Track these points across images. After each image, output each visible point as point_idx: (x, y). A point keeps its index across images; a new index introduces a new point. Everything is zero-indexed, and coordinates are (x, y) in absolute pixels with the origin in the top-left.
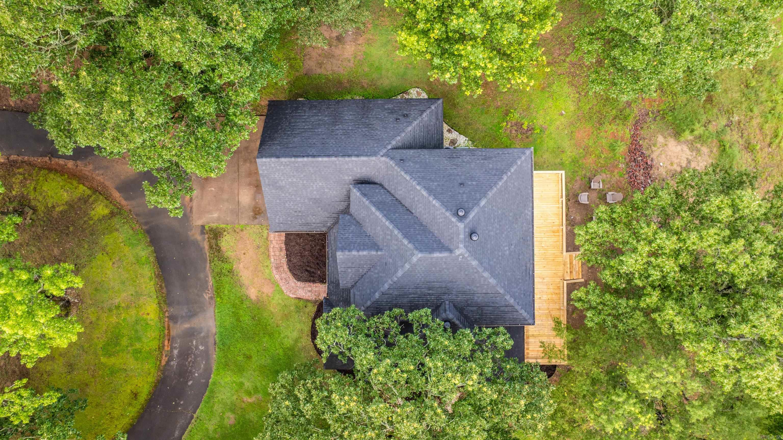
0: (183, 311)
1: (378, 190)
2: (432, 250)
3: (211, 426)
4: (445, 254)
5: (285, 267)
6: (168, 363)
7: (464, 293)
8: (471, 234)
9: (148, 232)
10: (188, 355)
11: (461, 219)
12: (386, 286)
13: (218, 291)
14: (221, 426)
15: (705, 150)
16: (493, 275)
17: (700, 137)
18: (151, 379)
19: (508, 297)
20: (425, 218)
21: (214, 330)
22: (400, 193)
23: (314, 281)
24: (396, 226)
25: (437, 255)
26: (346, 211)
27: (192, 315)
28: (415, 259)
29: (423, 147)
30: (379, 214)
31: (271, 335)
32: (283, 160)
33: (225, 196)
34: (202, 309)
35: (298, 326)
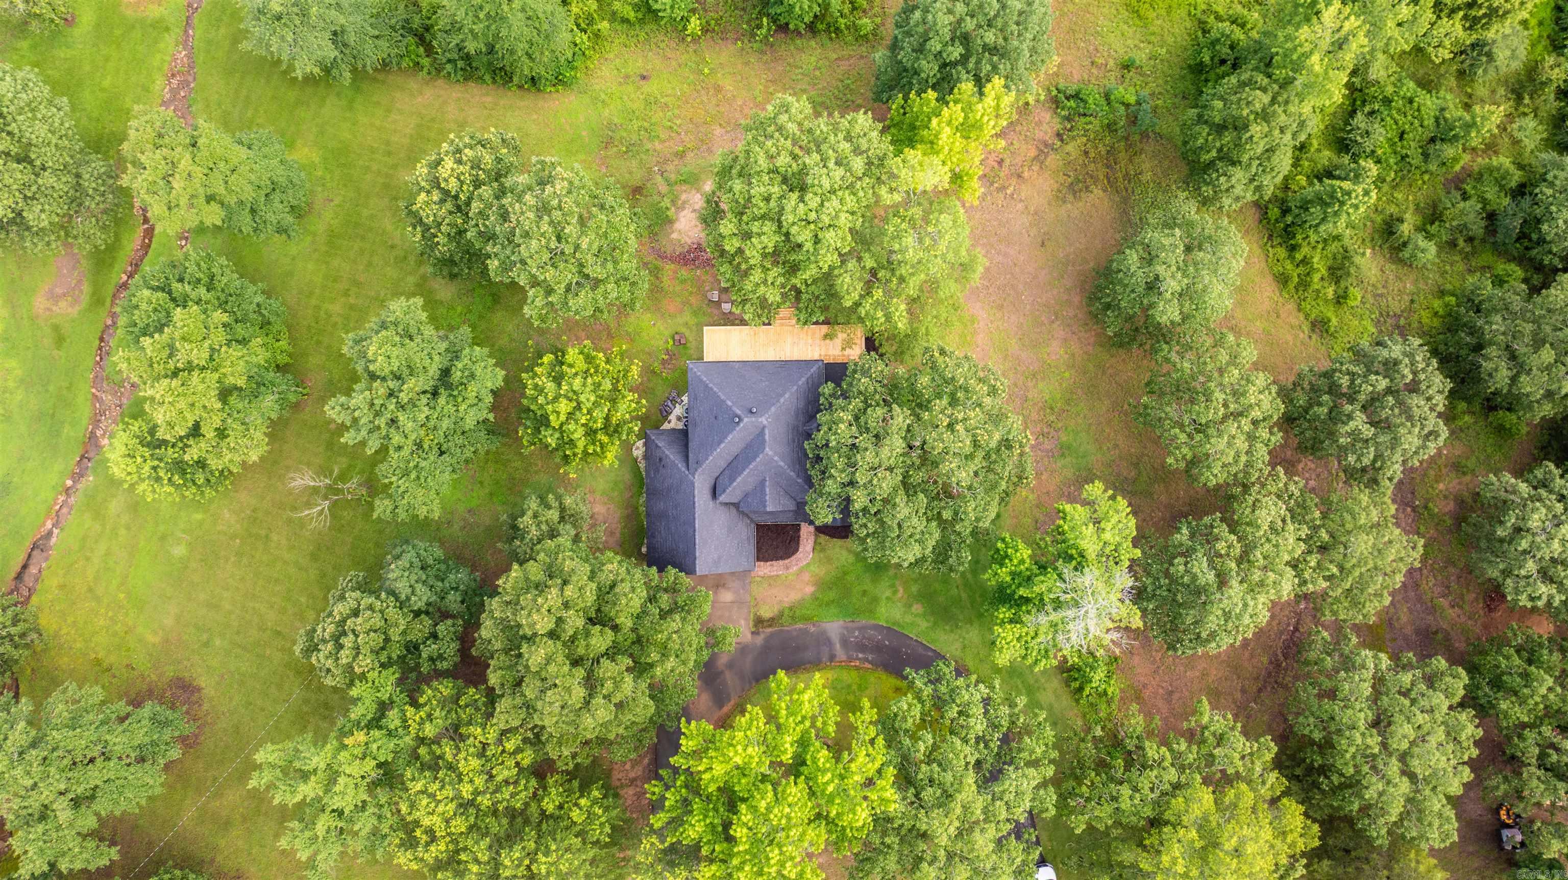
0: (825, 650)
1: (720, 480)
2: (764, 441)
3: (924, 624)
4: (767, 431)
5: (787, 561)
6: (870, 662)
7: (797, 415)
8: (751, 412)
9: (757, 681)
10: (864, 645)
11: (741, 420)
12: (792, 474)
13: (807, 619)
14: (924, 615)
15: (684, 197)
16: (782, 395)
17: (673, 202)
18: (884, 677)
19: (800, 383)
20: (741, 445)
21: (841, 623)
22: (723, 464)
23: (799, 537)
24: (747, 467)
25: (767, 437)
26: (736, 505)
27: (829, 642)
28: (770, 453)
29: (686, 446)
30: (739, 479)
31: (845, 573)
32: (697, 554)
33: (727, 614)
34: (824, 633)
35: (837, 550)
